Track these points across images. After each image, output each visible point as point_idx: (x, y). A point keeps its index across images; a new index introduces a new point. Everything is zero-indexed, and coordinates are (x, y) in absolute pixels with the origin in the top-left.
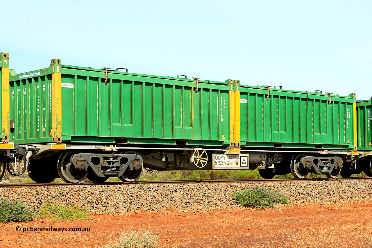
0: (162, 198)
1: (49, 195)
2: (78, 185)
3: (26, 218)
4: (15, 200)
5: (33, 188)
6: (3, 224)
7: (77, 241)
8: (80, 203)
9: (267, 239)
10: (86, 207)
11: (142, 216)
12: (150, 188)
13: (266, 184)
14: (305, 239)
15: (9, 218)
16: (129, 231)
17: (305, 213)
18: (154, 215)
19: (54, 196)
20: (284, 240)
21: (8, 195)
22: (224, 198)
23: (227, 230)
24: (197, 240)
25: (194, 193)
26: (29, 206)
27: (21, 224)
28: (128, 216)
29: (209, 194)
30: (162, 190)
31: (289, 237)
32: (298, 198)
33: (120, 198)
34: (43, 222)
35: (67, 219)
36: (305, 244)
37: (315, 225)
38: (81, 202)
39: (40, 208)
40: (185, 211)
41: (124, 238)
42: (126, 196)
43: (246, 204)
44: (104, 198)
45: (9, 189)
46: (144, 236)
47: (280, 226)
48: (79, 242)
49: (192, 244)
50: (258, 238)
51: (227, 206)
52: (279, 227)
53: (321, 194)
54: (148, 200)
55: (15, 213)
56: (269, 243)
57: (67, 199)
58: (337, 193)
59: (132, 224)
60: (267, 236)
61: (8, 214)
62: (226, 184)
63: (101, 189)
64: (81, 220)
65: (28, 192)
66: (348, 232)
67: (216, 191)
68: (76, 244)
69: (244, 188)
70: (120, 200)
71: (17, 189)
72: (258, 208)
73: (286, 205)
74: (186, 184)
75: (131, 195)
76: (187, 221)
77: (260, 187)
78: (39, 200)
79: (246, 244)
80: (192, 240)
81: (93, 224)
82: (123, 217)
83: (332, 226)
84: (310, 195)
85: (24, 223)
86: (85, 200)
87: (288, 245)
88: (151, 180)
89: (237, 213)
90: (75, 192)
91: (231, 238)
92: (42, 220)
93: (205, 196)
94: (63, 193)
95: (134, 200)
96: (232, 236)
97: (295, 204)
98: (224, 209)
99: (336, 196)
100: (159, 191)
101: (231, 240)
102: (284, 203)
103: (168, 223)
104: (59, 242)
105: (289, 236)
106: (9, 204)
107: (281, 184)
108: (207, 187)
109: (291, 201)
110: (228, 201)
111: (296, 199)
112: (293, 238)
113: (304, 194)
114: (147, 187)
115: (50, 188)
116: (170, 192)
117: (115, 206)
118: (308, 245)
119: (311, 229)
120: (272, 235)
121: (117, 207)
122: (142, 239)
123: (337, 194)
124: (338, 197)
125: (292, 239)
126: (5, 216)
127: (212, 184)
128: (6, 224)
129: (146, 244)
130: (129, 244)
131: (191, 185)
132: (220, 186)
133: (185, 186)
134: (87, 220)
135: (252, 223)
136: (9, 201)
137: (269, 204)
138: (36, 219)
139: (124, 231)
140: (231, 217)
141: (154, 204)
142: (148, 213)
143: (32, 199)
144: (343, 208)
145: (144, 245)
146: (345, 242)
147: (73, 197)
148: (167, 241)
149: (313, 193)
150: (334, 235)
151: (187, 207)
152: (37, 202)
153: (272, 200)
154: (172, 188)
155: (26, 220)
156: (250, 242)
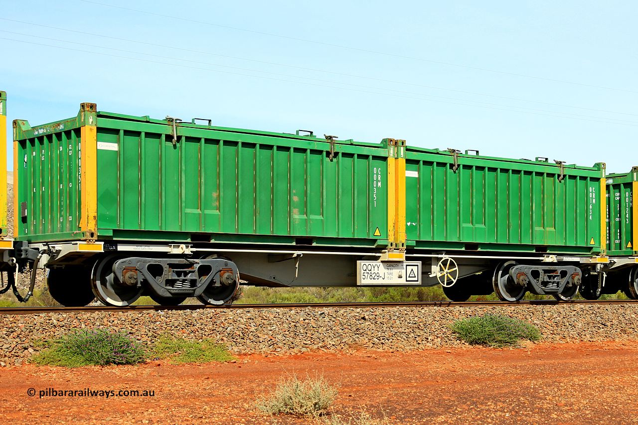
0: (342, 330)
1: (168, 323)
2: (213, 309)
3: (133, 359)
4: (117, 331)
5: (144, 312)
6: (98, 367)
7: (210, 395)
8: (215, 336)
9: (506, 395)
10: (226, 342)
11: (311, 357)
12: (324, 313)
13: (504, 308)
14: (566, 395)
15: (108, 358)
16: (291, 380)
17: (566, 355)
18: (330, 357)
19: (176, 325)
20: (534, 397)
21: (106, 322)
22: (439, 331)
23: (444, 381)
24: (396, 395)
25: (392, 322)
26: (138, 340)
27: (126, 368)
28: (290, 357)
29: (415, 324)
30: (342, 317)
31: (541, 393)
32: (555, 331)
33: (277, 329)
34: (159, 365)
35: (196, 361)
36: (566, 404)
37: (582, 374)
38: (218, 334)
39: (156, 343)
40: (379, 350)
41: (283, 391)
42: (286, 326)
43: (473, 340)
44: (253, 329)
45: (107, 313)
46: (314, 389)
47: (527, 374)
48: (214, 396)
49: (388, 401)
50: (492, 393)
51: (443, 343)
52: (524, 377)
53: (591, 325)
54: (321, 332)
55: (117, 350)
56: (509, 401)
57: (196, 330)
58: (617, 323)
59: (295, 370)
60: (507, 391)
61: (106, 352)
62: (442, 308)
63: (249, 315)
64: (218, 362)
65: (137, 319)
66: (634, 386)
67: (426, 319)
68: (209, 399)
69: (470, 315)
70: (278, 333)
71: (121, 313)
72: (492, 347)
73: (536, 342)
74: (379, 308)
75: (295, 324)
76: (381, 365)
77: (495, 313)
78: (154, 331)
79: (473, 403)
80: (388, 395)
81: (236, 369)
82: (281, 358)
83: (609, 376)
84: (575, 327)
85: (130, 366)
86: (224, 331)
87: (539, 404)
88: (325, 302)
89: (458, 355)
90: (209, 320)
91: (450, 393)
92: (158, 362)
93: (409, 327)
94: (190, 321)
95: (298, 331)
96: (451, 390)
97: (550, 340)
98: (439, 348)
99: (615, 328)
100: (338, 318)
101: (450, 397)
102: (532, 338)
103: (352, 368)
104: (183, 397)
105: (541, 391)
106: (107, 337)
107: (528, 308)
108: (412, 313)
109: (545, 336)
110: (445, 335)
111: (552, 332)
112: (548, 394)
113: (564, 326)
114: (319, 313)
115: (170, 312)
116: (355, 320)
117: (269, 341)
118: (571, 405)
119: (576, 380)
120: (515, 389)
121: (272, 343)
122: (311, 392)
123: (617, 325)
124: (618, 330)
125: (545, 395)
126: (102, 354)
127: (419, 308)
128: (103, 367)
129: (317, 401)
130: (291, 401)
131: (387, 309)
132: (433, 311)
133: (379, 311)
134: (226, 363)
135: (483, 369)
136: (108, 332)
137: (509, 340)
138: (148, 361)
139: (283, 380)
140: (450, 360)
141: (329, 339)
142: (321, 352)
143: (144, 330)
144: (626, 347)
145: (314, 402)
146: (630, 401)
147: (205, 327)
148: (350, 396)
149: (578, 324)
150: (612, 390)
151: (382, 343)
152: (150, 334)
153: (513, 334)
154: (357, 314)
155: (134, 361)
156: (479, 399)
